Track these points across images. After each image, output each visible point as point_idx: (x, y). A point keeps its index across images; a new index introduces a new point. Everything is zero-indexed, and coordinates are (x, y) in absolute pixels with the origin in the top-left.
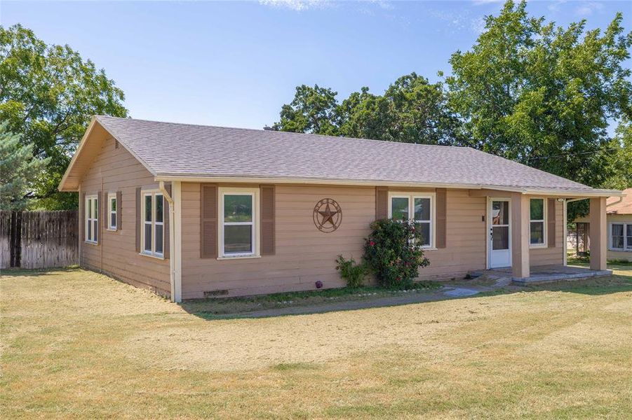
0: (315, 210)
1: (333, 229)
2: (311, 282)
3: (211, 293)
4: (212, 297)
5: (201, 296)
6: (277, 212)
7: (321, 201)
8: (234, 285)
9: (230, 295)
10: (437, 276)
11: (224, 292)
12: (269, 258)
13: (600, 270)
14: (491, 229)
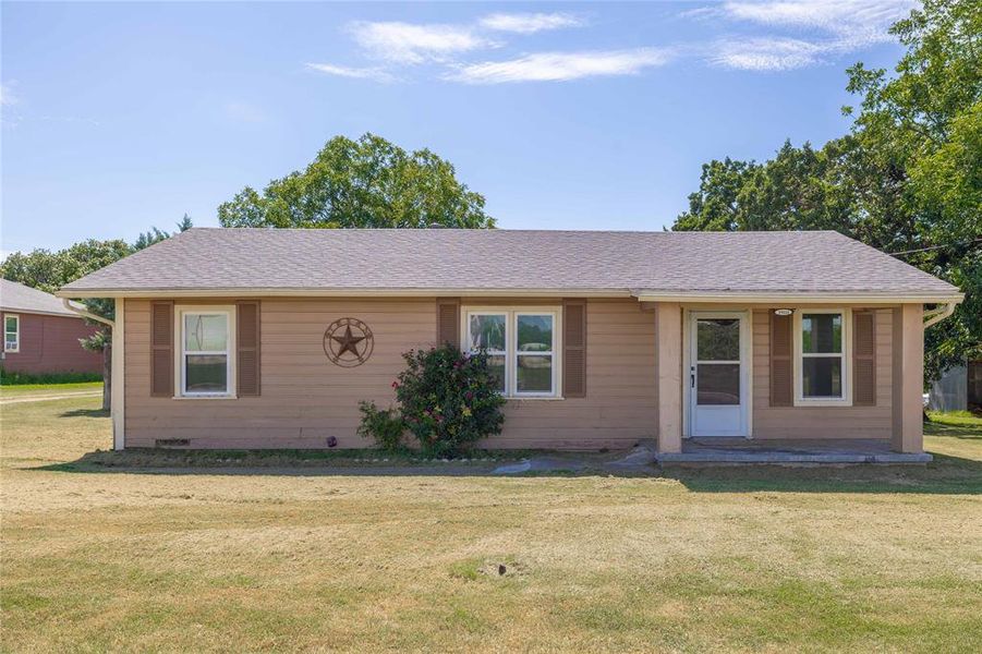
0: (327, 335)
1: (357, 362)
2: (320, 438)
3: (166, 442)
4: (166, 447)
5: (152, 444)
6: (264, 338)
7: (338, 322)
8: (199, 433)
9: (192, 446)
10: (566, 443)
11: (185, 442)
12: (249, 401)
13: (901, 453)
14: (693, 369)
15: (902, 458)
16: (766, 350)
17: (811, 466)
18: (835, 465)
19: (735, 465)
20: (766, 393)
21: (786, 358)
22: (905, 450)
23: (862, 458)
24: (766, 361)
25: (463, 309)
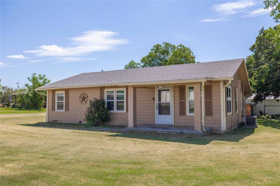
0: (80, 97)
1: (85, 103)
2: (78, 121)
4: (54, 122)
5: (52, 121)
7: (82, 94)
9: (58, 122)
12: (67, 112)
13: (194, 130)
14: (157, 104)
15: (194, 132)
16: (178, 98)
17: (165, 133)
18: (172, 133)
19: (145, 131)
20: (178, 111)
21: (184, 101)
22: (195, 129)
23: (179, 131)
24: (178, 102)
25: (105, 89)
